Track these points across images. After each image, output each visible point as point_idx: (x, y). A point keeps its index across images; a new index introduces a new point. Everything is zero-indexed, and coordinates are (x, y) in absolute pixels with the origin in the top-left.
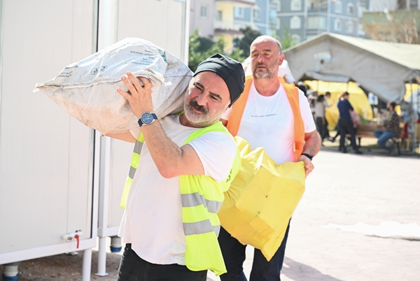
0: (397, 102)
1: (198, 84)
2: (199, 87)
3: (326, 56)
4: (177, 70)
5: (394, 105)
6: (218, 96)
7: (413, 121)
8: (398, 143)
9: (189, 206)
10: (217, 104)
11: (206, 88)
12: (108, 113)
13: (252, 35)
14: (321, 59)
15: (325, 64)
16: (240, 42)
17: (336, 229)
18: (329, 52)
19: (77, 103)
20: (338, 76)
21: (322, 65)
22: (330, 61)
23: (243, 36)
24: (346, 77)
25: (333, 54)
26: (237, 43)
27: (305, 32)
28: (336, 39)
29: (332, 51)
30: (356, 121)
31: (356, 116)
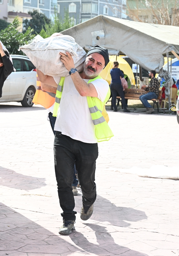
0: (157, 71)
1: (91, 58)
2: (92, 60)
3: (101, 34)
4: (81, 53)
5: (154, 73)
6: (101, 63)
7: (169, 86)
8: (157, 103)
9: (94, 112)
10: (100, 67)
11: (95, 60)
12: (50, 63)
13: (39, 17)
14: (97, 36)
15: (100, 40)
16: (29, 23)
17: (116, 171)
18: (103, 30)
19: (37, 57)
20: (110, 49)
21: (97, 41)
22: (104, 37)
23: (31, 18)
24: (117, 50)
25: (106, 32)
26: (26, 23)
27: (80, 16)
28: (109, 19)
29: (105, 30)
30: (125, 86)
31: (125, 81)
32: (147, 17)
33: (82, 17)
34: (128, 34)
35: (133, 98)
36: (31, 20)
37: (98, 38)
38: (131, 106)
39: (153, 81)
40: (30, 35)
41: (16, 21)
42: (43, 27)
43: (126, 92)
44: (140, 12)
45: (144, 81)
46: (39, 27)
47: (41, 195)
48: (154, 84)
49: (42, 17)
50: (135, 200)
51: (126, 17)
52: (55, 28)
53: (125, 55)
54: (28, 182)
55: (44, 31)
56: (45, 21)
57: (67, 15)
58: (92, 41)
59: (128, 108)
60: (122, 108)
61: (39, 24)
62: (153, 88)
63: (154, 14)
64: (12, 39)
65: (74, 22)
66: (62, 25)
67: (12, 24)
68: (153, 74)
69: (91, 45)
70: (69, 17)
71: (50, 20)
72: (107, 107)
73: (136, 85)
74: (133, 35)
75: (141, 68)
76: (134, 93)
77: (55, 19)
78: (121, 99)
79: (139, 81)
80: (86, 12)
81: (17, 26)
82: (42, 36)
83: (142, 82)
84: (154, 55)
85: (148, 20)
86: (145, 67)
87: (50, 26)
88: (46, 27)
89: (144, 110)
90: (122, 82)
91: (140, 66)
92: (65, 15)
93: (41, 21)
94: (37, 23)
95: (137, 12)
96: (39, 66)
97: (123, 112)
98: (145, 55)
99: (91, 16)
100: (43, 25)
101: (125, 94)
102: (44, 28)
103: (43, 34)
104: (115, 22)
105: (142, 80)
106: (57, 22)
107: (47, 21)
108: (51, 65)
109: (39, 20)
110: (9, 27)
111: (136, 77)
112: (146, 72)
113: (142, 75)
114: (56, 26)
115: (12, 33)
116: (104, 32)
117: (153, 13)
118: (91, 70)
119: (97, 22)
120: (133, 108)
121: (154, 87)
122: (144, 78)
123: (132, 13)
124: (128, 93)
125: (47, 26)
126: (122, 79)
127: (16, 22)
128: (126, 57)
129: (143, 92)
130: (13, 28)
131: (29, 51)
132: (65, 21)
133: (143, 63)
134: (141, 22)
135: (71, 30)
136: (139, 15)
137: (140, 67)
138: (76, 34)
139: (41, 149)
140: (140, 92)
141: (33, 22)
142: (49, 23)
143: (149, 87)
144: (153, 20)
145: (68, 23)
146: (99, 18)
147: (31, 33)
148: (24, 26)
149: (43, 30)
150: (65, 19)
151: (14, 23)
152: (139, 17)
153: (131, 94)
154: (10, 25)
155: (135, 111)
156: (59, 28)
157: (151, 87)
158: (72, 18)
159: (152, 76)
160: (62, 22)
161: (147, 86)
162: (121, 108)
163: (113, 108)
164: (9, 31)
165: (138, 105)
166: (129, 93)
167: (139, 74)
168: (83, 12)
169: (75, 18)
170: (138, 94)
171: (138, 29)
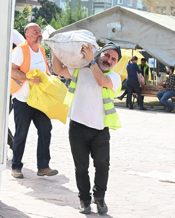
1: (107, 54)
2: (108, 56)
3: (118, 26)
5: (173, 68)
6: (115, 59)
10: (114, 62)
11: (111, 55)
12: (73, 54)
13: (49, 6)
14: (113, 28)
15: (116, 32)
16: (38, 11)
17: (134, 175)
18: (119, 22)
19: (61, 48)
20: (127, 43)
21: (113, 33)
22: (121, 30)
23: (41, 7)
24: (134, 44)
25: (123, 24)
26: (35, 12)
27: (93, 5)
28: (126, 10)
29: (122, 21)
30: (142, 82)
31: (142, 77)
32: (165, 8)
33: (95, 7)
34: (146, 27)
35: (150, 94)
36: (40, 9)
37: (114, 30)
38: (147, 104)
39: (171, 78)
40: (41, 25)
41: (26, 9)
42: (53, 17)
43: (143, 89)
44: (158, 2)
45: (161, 77)
46: (48, 17)
47: (56, 200)
48: (172, 81)
49: (53, 6)
50: (156, 207)
51: (141, 8)
52: (67, 18)
53: (142, 49)
54: (41, 184)
55: (55, 21)
56: (56, 10)
57: (79, 4)
58: (107, 33)
59: (144, 106)
60: (139, 106)
61: (49, 13)
62: (170, 85)
63: (173, 5)
64: (21, 29)
65: (86, 12)
66: (74, 15)
67: (22, 13)
68: (171, 70)
69: (107, 38)
70: (82, 6)
71: (61, 9)
72: (122, 104)
73: (152, 81)
74: (151, 28)
75: (159, 63)
76: (152, 90)
77: (66, 9)
78: (137, 96)
79: (155, 76)
80: (99, 2)
81: (28, 15)
82: (52, 26)
83: (158, 78)
84: (173, 50)
85: (166, 11)
86: (164, 62)
87: (61, 16)
88: (56, 17)
89: (161, 109)
90: (138, 78)
91: (157, 60)
92: (77, 4)
93: (51, 10)
94: (47, 12)
95: (155, 3)
96: (61, 57)
97: (139, 110)
98: (164, 50)
99: (105, 5)
100: (54, 14)
101: (142, 91)
102: (55, 17)
103: (54, 24)
104: (133, 13)
105: (159, 76)
106: (69, 11)
107: (58, 10)
108: (73, 56)
109: (49, 9)
110: (18, 16)
111: (153, 72)
112: (163, 67)
113: (159, 70)
114: (68, 16)
115: (22, 23)
116: (121, 24)
117: (171, 4)
118: (106, 65)
119: (113, 13)
120: (150, 105)
121: (172, 84)
122: (161, 74)
123: (149, 4)
124: (144, 90)
125: (58, 16)
126: (139, 74)
127: (26, 11)
128: (143, 50)
129: (161, 89)
130: (22, 17)
131: (52, 43)
132: (77, 10)
133: (161, 58)
134: (159, 13)
135: (85, 20)
136: (157, 6)
137: (157, 62)
138: (90, 26)
139: (54, 149)
140: (158, 89)
141: (43, 11)
142: (60, 13)
143: (166, 84)
144: (172, 11)
145: (81, 13)
146: (115, 8)
147: (42, 23)
148: (33, 15)
149: (53, 19)
150: (77, 8)
151: (24, 12)
152: (156, 8)
153: (148, 91)
154: (20, 14)
155: (152, 110)
156: (70, 17)
157: (169, 84)
158: (85, 8)
159: (171, 73)
160: (74, 11)
161: (164, 83)
162: (137, 105)
163: (129, 105)
164: (19, 20)
165: (155, 102)
166: (146, 89)
167: (156, 69)
168: (96, 2)
169: (87, 7)
170: (156, 91)
171: (156, 22)
